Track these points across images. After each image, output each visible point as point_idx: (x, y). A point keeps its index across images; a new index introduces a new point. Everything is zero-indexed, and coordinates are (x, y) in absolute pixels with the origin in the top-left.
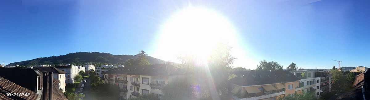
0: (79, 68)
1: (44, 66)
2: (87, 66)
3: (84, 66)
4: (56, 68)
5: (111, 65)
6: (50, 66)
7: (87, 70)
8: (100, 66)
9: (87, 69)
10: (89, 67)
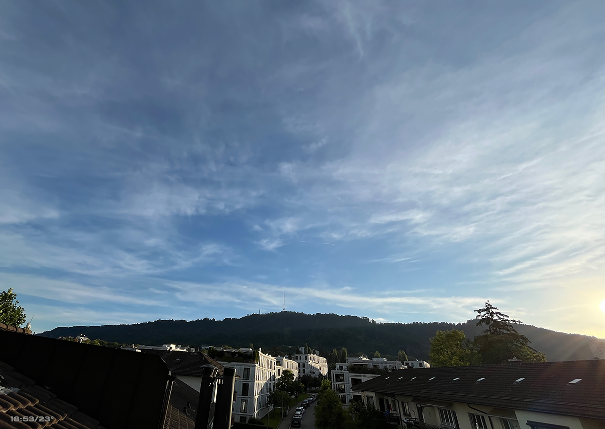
0: (279, 363)
1: (173, 346)
2: (303, 356)
3: (296, 359)
4: (209, 359)
5: (380, 359)
6: (193, 350)
7: (304, 370)
8: (343, 361)
9: (302, 366)
10: (310, 362)
